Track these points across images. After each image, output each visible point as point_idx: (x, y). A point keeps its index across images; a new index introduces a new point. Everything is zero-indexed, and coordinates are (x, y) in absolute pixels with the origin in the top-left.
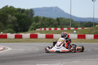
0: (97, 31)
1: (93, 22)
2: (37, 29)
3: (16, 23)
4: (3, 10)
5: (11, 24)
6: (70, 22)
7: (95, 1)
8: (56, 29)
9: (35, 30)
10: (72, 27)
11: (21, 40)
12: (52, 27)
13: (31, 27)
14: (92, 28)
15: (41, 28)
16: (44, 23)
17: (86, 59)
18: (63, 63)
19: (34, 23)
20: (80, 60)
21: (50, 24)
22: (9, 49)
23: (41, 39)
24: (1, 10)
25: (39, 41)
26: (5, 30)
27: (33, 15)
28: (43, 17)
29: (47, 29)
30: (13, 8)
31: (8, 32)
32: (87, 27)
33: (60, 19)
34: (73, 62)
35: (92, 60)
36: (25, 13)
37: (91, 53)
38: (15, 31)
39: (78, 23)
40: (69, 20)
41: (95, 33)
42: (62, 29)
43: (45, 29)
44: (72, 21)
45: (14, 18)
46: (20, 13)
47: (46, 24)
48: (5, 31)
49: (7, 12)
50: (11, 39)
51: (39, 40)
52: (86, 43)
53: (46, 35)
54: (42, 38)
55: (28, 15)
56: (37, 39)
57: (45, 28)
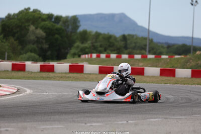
0: (197, 63)
1: (191, 44)
2: (83, 54)
3: (44, 41)
4: (21, 16)
5: (34, 44)
6: (148, 44)
7: (195, 5)
8: (119, 57)
9: (79, 56)
10: (150, 53)
11: (51, 74)
12: (113, 51)
13: (73, 51)
14: (188, 56)
15: (92, 53)
16: (98, 44)
17: (174, 115)
18: (129, 122)
19: (78, 44)
20: (162, 118)
21: (110, 46)
22: (29, 91)
23: (90, 74)
24: (16, 17)
25: (86, 78)
26: (23, 54)
27: (78, 27)
28: (96, 33)
29: (103, 56)
30: (40, 14)
31: (28, 60)
32: (179, 55)
33: (128, 37)
34: (148, 120)
35: (186, 118)
36: (61, 23)
37: (185, 104)
38: (41, 58)
39: (162, 47)
40: (145, 39)
41: (195, 66)
42: (131, 56)
43: (98, 56)
44: (151, 41)
45: (41, 33)
46: (52, 23)
47: (101, 46)
48: (21, 56)
49: (28, 20)
50: (32, 72)
51: (86, 76)
52: (176, 85)
53: (100, 67)
54: (92, 73)
55: (68, 27)
56: (82, 74)
57: (98, 54)
